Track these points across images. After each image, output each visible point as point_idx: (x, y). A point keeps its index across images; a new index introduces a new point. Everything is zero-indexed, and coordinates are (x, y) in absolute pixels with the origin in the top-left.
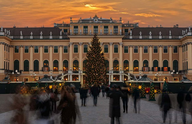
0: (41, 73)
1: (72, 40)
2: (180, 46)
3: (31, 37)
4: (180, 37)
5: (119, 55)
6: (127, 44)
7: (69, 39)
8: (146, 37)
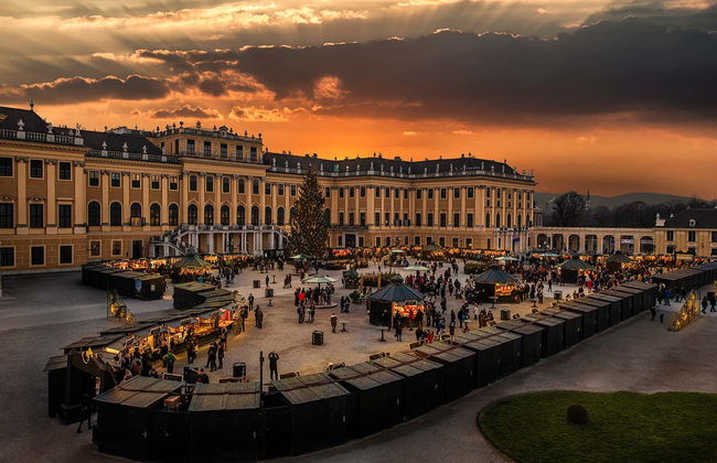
0: (127, 229)
1: (188, 167)
2: (332, 188)
3: (104, 153)
4: (333, 174)
5: (259, 197)
6: (271, 179)
7: (181, 163)
8: (293, 170)
